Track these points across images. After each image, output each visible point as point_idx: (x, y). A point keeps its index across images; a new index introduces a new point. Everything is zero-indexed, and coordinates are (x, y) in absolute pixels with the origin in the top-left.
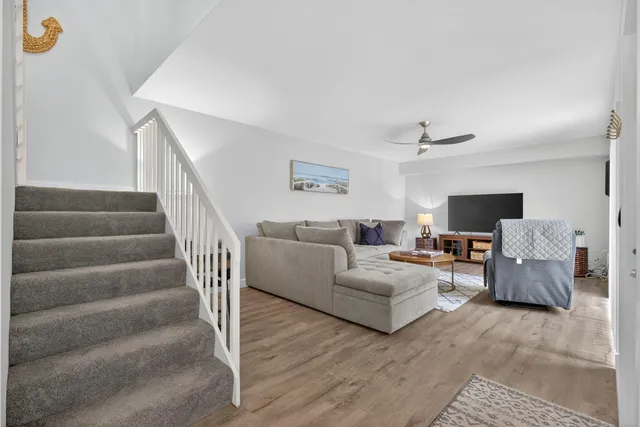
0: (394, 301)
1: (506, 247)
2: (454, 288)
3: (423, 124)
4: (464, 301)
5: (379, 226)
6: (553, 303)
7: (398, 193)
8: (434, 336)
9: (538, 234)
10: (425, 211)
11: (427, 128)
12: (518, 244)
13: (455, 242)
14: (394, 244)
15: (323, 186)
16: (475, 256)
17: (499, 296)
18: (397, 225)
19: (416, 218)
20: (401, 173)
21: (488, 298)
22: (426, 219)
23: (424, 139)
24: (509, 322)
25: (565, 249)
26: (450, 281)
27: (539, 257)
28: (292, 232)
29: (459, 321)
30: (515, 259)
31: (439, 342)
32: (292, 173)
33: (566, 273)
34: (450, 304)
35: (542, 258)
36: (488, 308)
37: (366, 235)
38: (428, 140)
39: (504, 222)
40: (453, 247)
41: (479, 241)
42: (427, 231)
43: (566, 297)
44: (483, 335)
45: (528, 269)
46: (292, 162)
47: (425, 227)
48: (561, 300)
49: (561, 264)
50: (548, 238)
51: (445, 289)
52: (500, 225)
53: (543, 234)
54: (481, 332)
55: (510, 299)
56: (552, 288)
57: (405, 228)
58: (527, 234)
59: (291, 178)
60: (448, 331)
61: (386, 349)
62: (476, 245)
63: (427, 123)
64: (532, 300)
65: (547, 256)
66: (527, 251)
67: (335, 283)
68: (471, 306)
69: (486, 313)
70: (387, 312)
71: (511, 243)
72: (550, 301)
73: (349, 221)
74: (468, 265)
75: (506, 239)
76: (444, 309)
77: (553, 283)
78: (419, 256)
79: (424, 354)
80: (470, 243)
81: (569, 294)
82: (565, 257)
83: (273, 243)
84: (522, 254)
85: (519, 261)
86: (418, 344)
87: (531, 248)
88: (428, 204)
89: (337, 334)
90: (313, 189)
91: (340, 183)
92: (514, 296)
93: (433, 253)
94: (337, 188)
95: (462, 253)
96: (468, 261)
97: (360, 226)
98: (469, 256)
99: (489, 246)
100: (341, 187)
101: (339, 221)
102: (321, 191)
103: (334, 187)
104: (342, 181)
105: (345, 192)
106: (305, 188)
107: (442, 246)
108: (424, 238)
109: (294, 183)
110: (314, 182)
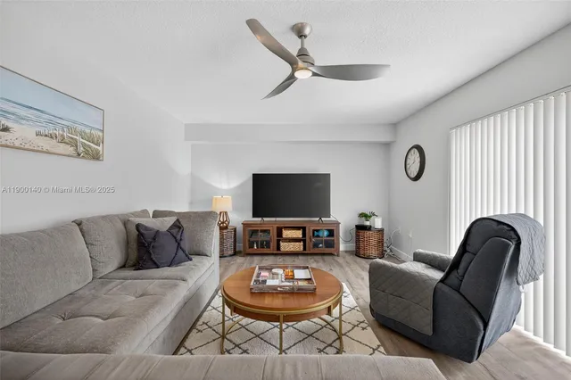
3: (299, 31)
7: (183, 167)
12: (525, 259)
13: (262, 231)
14: (203, 254)
16: (285, 247)
18: (207, 220)
20: (187, 138)
62: (287, 234)
63: (307, 31)
66: (530, 269)
74: (277, 258)
78: (294, 291)
80: (279, 234)
88: (223, 184)
91: (83, 135)
94: (74, 143)
95: (272, 244)
96: (279, 253)
97: (138, 230)
98: (278, 248)
99: (298, 234)
100: (84, 145)
101: (79, 224)
102: (17, 144)
103: (62, 141)
104: (88, 131)
105: (96, 157)
107: (247, 238)
108: (222, 228)
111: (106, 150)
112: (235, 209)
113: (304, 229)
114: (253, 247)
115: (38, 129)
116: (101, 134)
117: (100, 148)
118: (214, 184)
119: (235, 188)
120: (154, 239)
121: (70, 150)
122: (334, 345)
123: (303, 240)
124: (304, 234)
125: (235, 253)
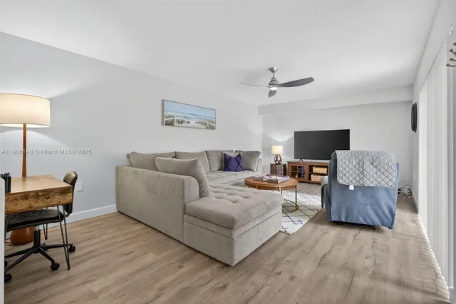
0: (236, 234)
1: (341, 175)
2: (297, 208)
3: (272, 70)
4: (305, 222)
5: (239, 156)
6: (380, 224)
7: (257, 129)
8: (276, 265)
9: (367, 164)
10: (278, 144)
11: (275, 74)
12: (351, 172)
13: (300, 167)
14: (251, 170)
15: (193, 123)
16: (314, 178)
17: (334, 218)
18: (254, 154)
19: (270, 149)
20: (260, 113)
21: (325, 217)
22: (278, 150)
23: (273, 83)
24: (343, 243)
25: (391, 177)
26: (294, 201)
27: (368, 184)
28: (151, 163)
29: (300, 245)
30: (348, 186)
31: (280, 273)
32: (163, 111)
33: (391, 198)
34: (292, 226)
35: (371, 185)
36: (325, 227)
37: (229, 163)
38: (276, 83)
39: (338, 152)
40: (298, 172)
41: (317, 166)
42: (279, 159)
43: (390, 218)
44: (322, 261)
45: (359, 194)
46: (163, 101)
47: (277, 156)
48: (385, 220)
49: (387, 190)
50: (376, 167)
51: (289, 209)
52: (335, 156)
53: (372, 164)
54: (319, 258)
55: (344, 220)
56: (378, 211)
57: (261, 157)
58: (358, 163)
59: (163, 115)
60: (289, 258)
61: (225, 287)
62: (315, 170)
63: (275, 69)
64: (361, 221)
65: (375, 183)
66: (358, 179)
67: (185, 213)
68: (311, 227)
69: (323, 234)
70: (230, 244)
71: (345, 172)
72: (377, 221)
73: (216, 152)
74: (308, 185)
75: (340, 168)
76: (288, 231)
77: (380, 206)
78: (269, 181)
79: (263, 292)
80: (311, 167)
81: (393, 215)
82: (391, 184)
83: (136, 172)
84: (354, 181)
85: (352, 188)
86: (258, 278)
87: (361, 176)
88: (280, 138)
89: (181, 267)
90: (184, 124)
91: (209, 121)
92: (347, 217)
93: (280, 179)
94: (205, 124)
95: (305, 175)
96: (309, 182)
98: (310, 179)
99: (324, 171)
100: (209, 124)
101: (206, 152)
102: (191, 126)
103: (203, 124)
105: (213, 128)
106: (176, 124)
107: (290, 171)
108: (277, 164)
109: (165, 119)
110: (184, 119)
111: (217, 125)
112: (285, 153)
114: (295, 176)
117: (214, 125)
118: (274, 139)
119: (287, 141)
120: (229, 160)
121: (205, 127)
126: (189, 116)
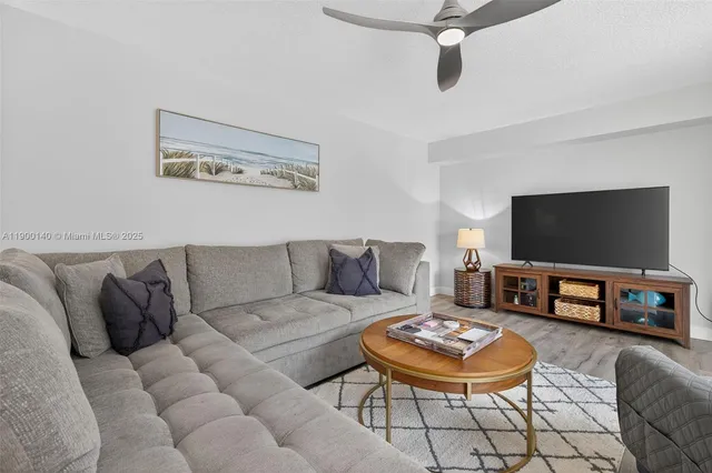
5: (369, 255)
7: (427, 194)
10: (471, 225)
13: (523, 280)
14: (399, 291)
15: (252, 172)
16: (562, 308)
18: (409, 251)
19: (455, 235)
20: (431, 159)
22: (474, 239)
32: (158, 138)
37: (339, 273)
40: (519, 290)
41: (570, 280)
42: (474, 259)
46: (158, 112)
47: (470, 251)
59: (158, 149)
62: (566, 288)
78: (434, 350)
80: (554, 285)
88: (477, 213)
90: (221, 177)
91: (299, 170)
94: (291, 178)
95: (539, 301)
96: (550, 315)
97: (330, 255)
98: (552, 308)
99: (593, 292)
100: (300, 178)
101: (287, 245)
102: (248, 182)
103: (282, 177)
104: (304, 166)
105: (312, 188)
106: (198, 175)
107: (501, 288)
108: (469, 270)
109: (163, 161)
110: (224, 162)
111: (323, 181)
112: (490, 246)
113: (602, 285)
114: (513, 301)
115: (262, 169)
116: (316, 167)
117: (316, 180)
118: (467, 214)
119: (492, 219)
120: (342, 265)
121: (288, 184)
122: (507, 459)
123: (600, 302)
124: (602, 293)
125: (488, 306)
126: (240, 156)
